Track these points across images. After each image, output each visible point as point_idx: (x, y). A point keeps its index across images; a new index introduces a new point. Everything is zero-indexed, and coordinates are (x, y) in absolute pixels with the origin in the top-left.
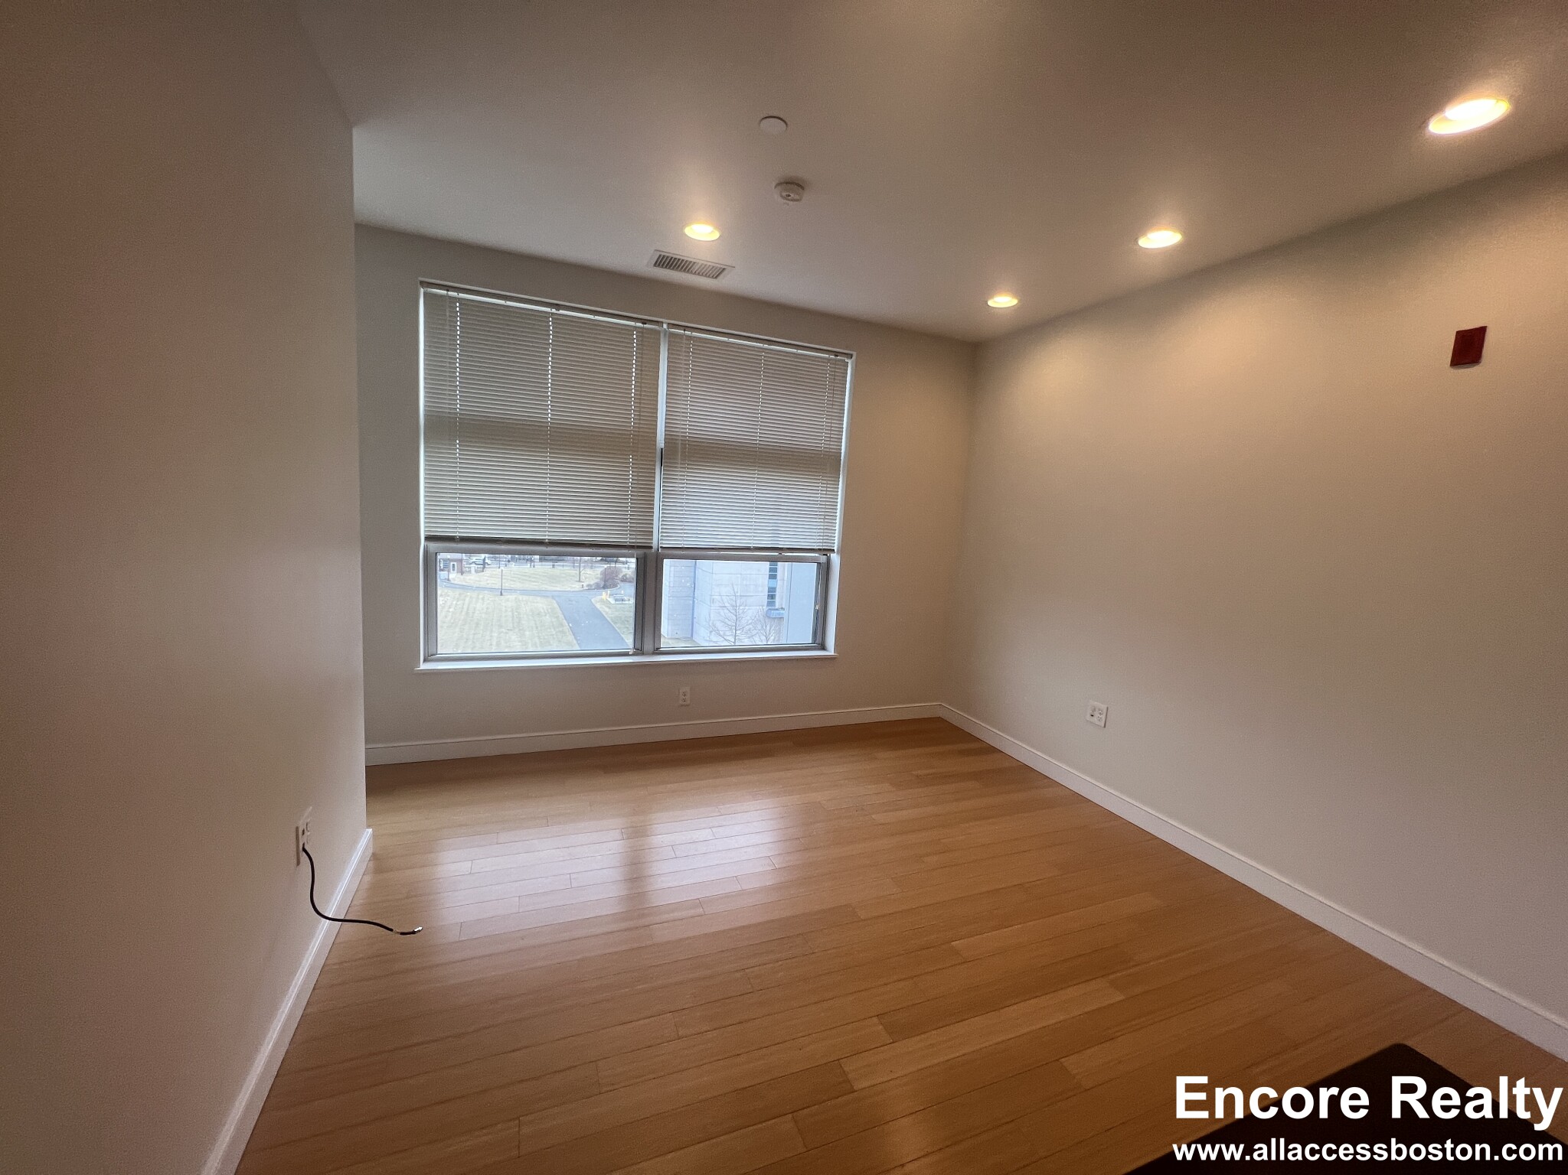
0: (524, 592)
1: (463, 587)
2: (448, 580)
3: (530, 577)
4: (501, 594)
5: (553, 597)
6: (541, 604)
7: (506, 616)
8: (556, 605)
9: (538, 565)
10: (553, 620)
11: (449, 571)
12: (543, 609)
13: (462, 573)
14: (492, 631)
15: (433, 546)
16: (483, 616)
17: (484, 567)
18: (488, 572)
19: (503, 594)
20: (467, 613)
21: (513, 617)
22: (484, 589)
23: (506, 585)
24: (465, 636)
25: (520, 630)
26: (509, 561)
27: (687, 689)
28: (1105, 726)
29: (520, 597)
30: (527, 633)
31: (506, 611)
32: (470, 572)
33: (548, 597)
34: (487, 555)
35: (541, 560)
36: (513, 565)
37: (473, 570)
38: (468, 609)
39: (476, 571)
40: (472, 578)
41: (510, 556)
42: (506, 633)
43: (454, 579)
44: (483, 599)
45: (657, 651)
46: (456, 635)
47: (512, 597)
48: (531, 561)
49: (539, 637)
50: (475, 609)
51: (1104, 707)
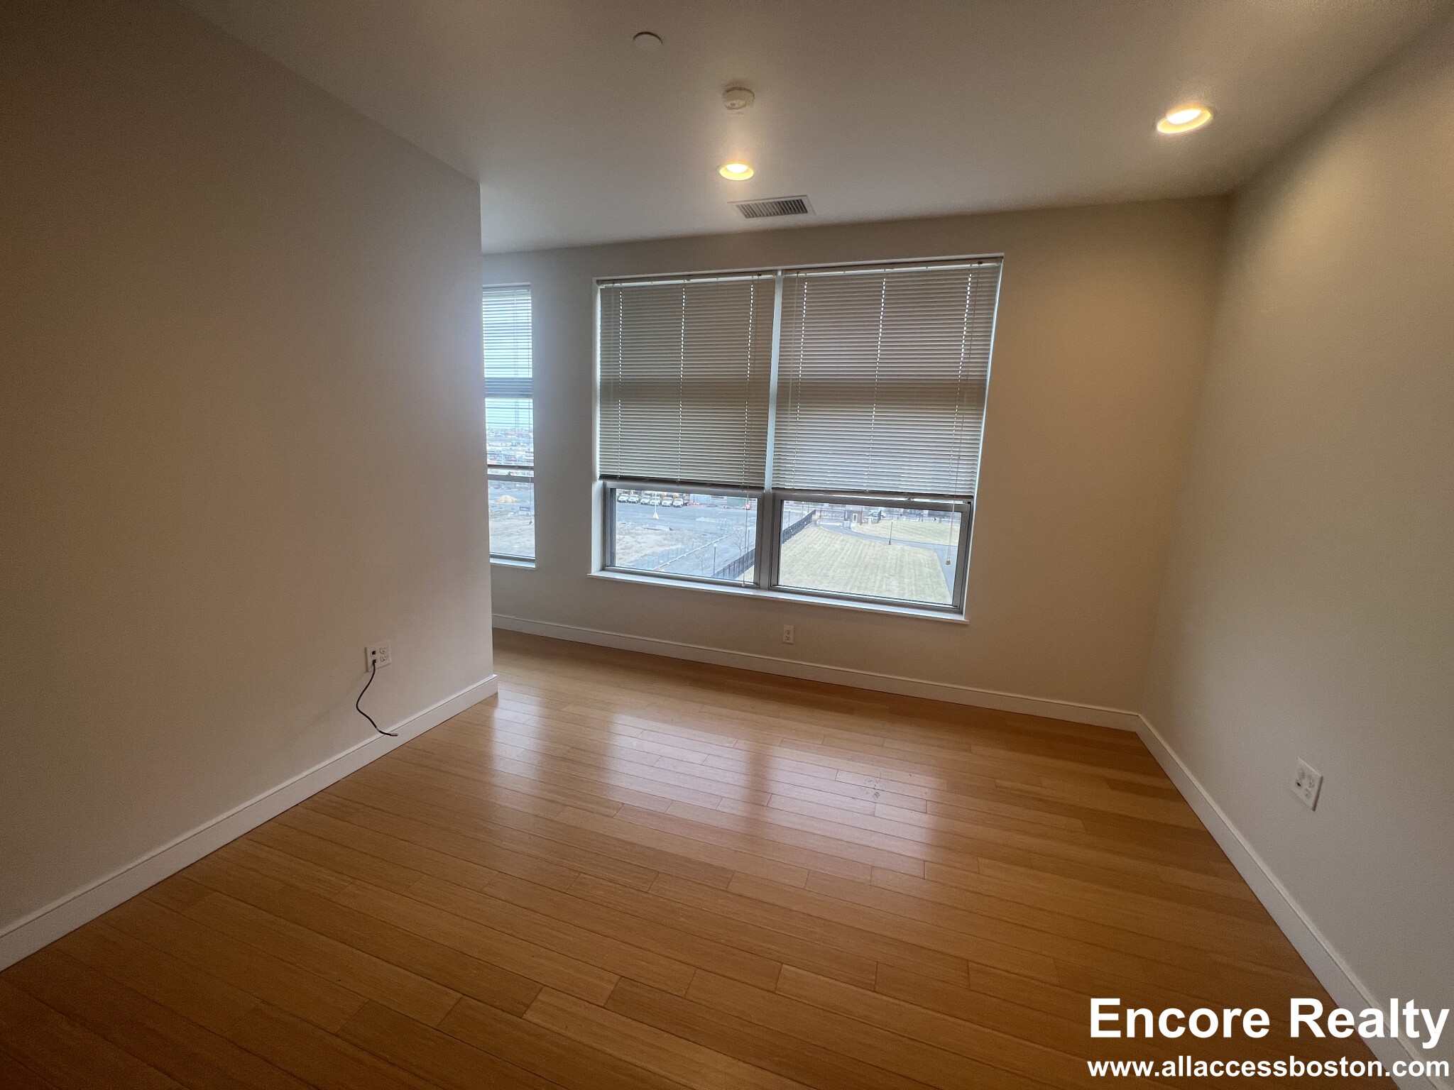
0: (912, 544)
1: (857, 534)
2: (850, 528)
3: (917, 530)
4: (890, 544)
5: (935, 551)
6: (923, 556)
7: (890, 563)
8: (936, 557)
9: (926, 518)
10: (932, 571)
11: (851, 521)
12: (924, 559)
13: (861, 523)
14: (876, 575)
15: (610, 484)
16: (872, 561)
17: (880, 519)
18: (882, 523)
19: (891, 543)
20: (860, 557)
21: (896, 564)
22: (877, 538)
23: (896, 535)
24: (855, 576)
25: (900, 576)
26: (901, 515)
27: (791, 628)
28: (1314, 809)
29: (906, 548)
30: (906, 580)
31: (891, 559)
32: (867, 522)
33: (930, 549)
34: (883, 508)
35: (930, 515)
36: (904, 518)
37: (870, 520)
38: (861, 554)
39: (873, 522)
40: (869, 528)
41: (902, 510)
42: (889, 578)
43: (854, 528)
44: (874, 546)
45: (773, 587)
46: (848, 575)
47: (899, 547)
48: (921, 515)
49: (915, 584)
50: (867, 553)
51: (1317, 774)
